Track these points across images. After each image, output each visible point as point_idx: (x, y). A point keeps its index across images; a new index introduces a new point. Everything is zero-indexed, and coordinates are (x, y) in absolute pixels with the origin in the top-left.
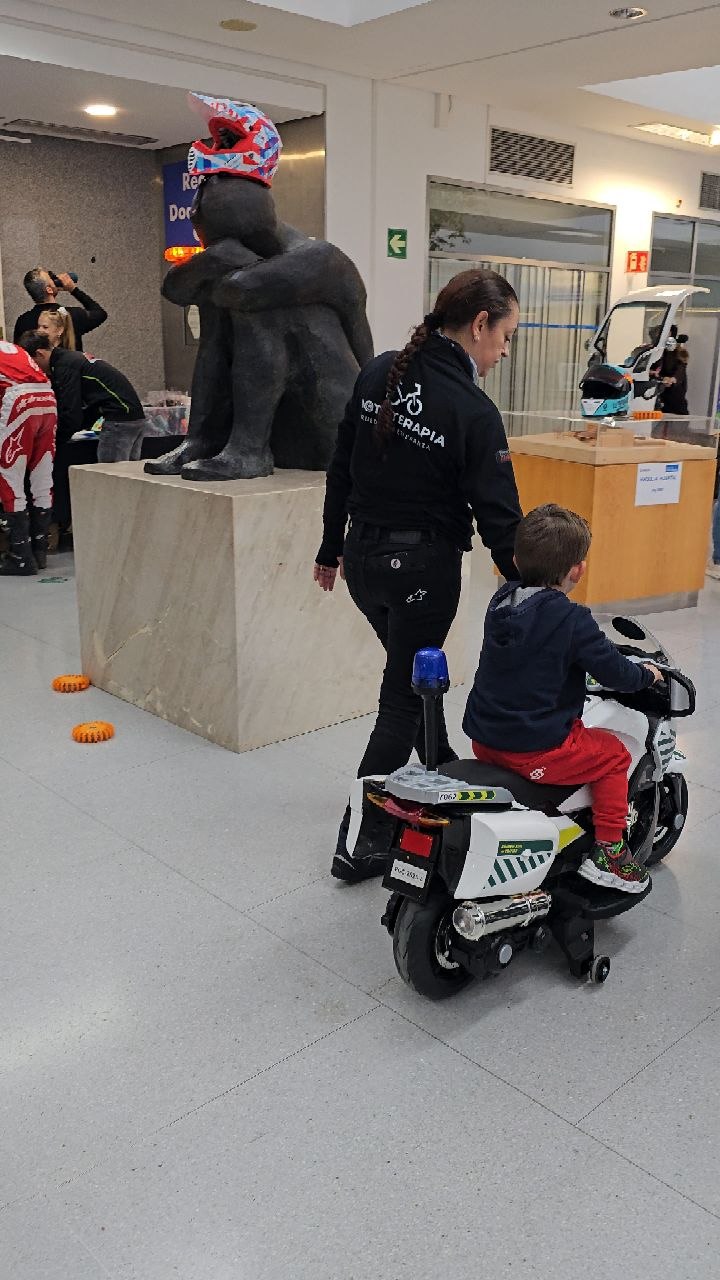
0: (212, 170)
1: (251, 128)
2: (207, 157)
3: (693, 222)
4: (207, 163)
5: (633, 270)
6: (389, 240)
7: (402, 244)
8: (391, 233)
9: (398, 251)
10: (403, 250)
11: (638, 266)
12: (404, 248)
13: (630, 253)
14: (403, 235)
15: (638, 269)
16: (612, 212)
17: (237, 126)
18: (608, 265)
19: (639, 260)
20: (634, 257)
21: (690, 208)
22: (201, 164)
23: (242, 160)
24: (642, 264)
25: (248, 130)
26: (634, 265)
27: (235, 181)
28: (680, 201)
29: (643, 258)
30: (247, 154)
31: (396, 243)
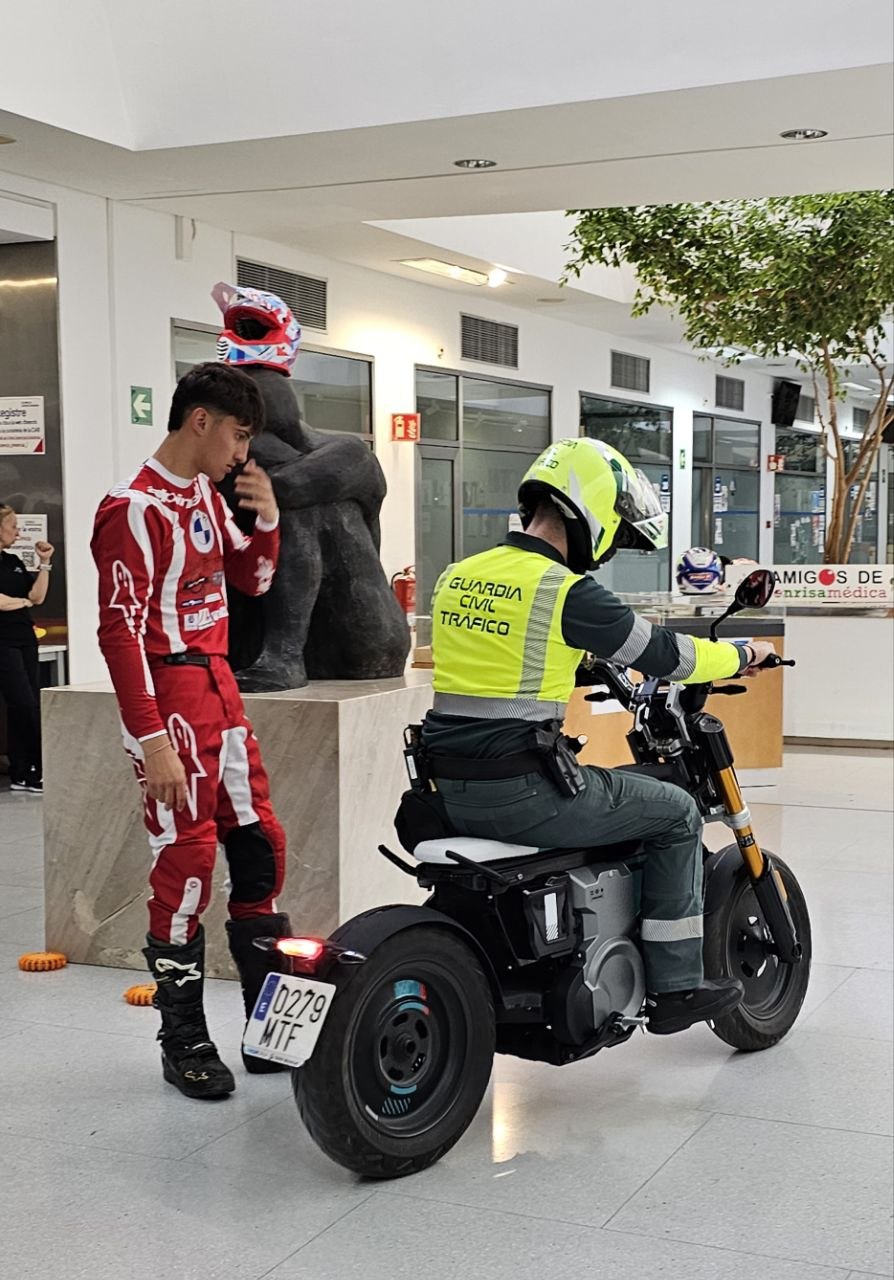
0: (247, 360)
1: (284, 319)
2: (242, 348)
3: (456, 375)
4: (241, 354)
5: (400, 439)
6: (133, 401)
7: (147, 406)
8: (134, 392)
9: (142, 415)
10: (149, 413)
11: (406, 434)
12: (150, 412)
13: (394, 416)
14: (148, 392)
15: (406, 437)
16: (370, 363)
17: (271, 317)
18: (371, 432)
19: (407, 427)
20: (400, 421)
21: (452, 360)
22: (235, 354)
23: (275, 352)
24: (412, 431)
25: (281, 322)
26: (400, 432)
27: (269, 373)
28: (442, 350)
29: (412, 423)
30: (281, 346)
31: (141, 406)
